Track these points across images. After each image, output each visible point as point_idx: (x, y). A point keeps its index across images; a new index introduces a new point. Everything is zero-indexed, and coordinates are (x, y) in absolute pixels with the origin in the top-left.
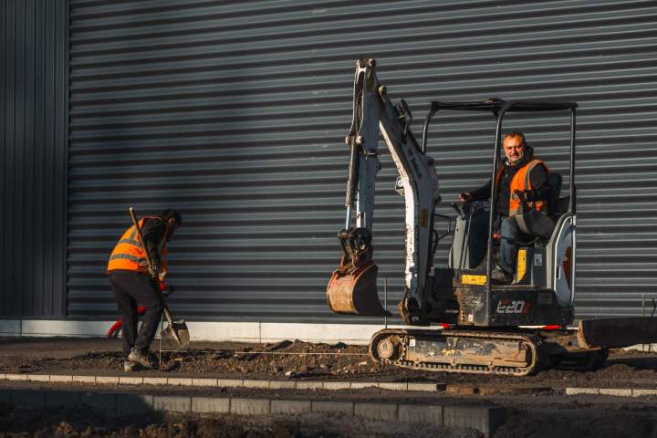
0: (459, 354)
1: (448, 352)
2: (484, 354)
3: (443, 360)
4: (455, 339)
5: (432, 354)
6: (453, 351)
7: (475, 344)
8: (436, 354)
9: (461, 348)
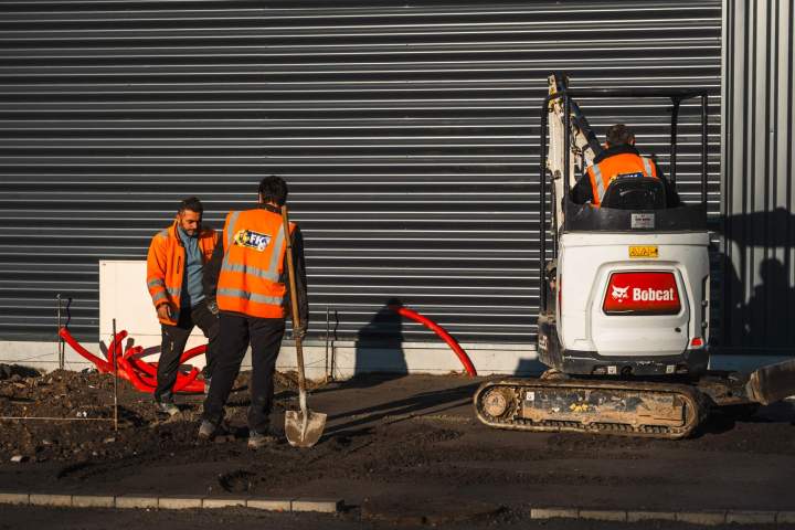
0: (593, 410)
1: (578, 408)
2: (626, 411)
3: (572, 417)
4: (588, 392)
5: (557, 410)
6: (585, 407)
7: (614, 398)
8: (562, 410)
9: (596, 403)
